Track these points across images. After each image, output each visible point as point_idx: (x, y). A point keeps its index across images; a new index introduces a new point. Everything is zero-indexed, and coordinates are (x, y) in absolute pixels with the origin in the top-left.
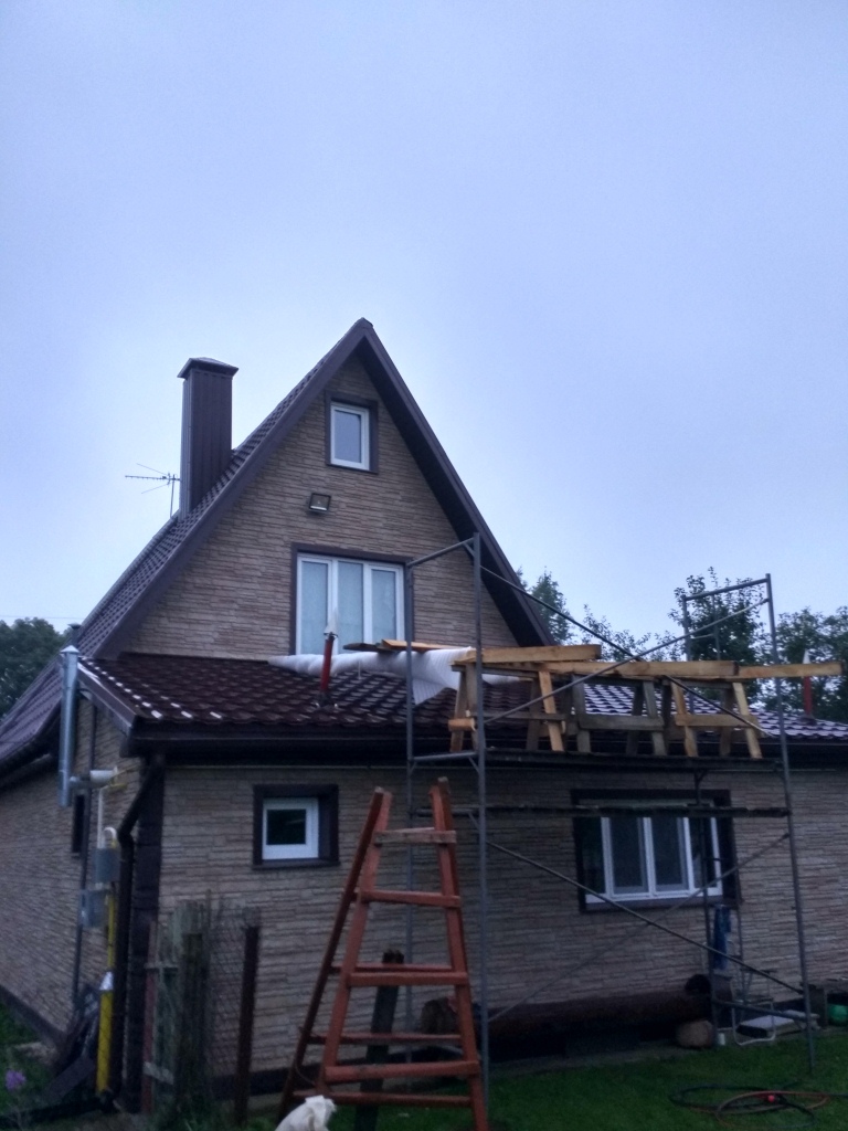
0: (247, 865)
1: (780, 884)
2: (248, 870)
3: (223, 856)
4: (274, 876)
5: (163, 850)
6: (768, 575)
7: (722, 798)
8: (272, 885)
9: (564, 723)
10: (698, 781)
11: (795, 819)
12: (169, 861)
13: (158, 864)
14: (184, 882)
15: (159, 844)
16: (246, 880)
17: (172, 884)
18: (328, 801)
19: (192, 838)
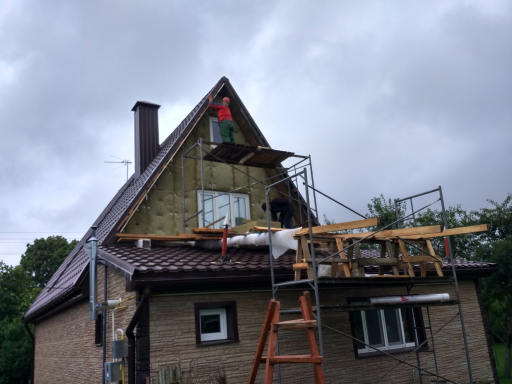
0: (193, 345)
3: (181, 340)
4: (207, 349)
5: (150, 339)
6: (440, 187)
8: (206, 354)
10: (409, 290)
11: (462, 306)
12: (154, 344)
13: (148, 346)
14: (162, 355)
15: (148, 336)
16: (194, 352)
17: (156, 357)
18: (231, 309)
19: (165, 332)
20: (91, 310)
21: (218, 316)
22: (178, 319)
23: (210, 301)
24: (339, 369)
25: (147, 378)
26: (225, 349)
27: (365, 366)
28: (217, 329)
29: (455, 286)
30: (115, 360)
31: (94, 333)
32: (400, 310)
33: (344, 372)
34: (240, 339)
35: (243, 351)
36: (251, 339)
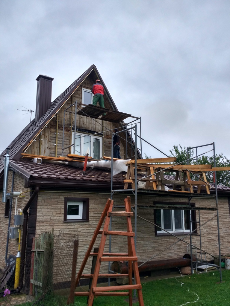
0: (62, 221)
3: (55, 218)
4: (70, 224)
5: (37, 216)
6: (214, 142)
7: (193, 205)
8: (69, 227)
12: (39, 219)
13: (36, 220)
14: (43, 225)
15: (36, 214)
16: (62, 225)
17: (40, 226)
18: (86, 202)
19: (46, 213)
20: (4, 196)
21: (78, 206)
22: (54, 206)
23: (74, 197)
24: (145, 241)
25: (34, 238)
26: (80, 225)
27: (160, 241)
28: (77, 213)
29: (216, 200)
30: (15, 226)
31: (4, 210)
32: (183, 211)
33: (147, 243)
34: (89, 220)
35: (91, 227)
36: (96, 220)
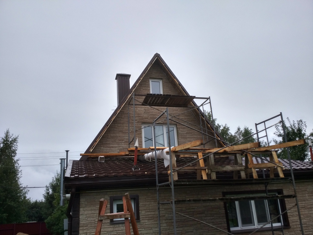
0: (108, 223)
1: (305, 221)
2: (109, 224)
4: (118, 226)
5: (80, 219)
6: (281, 113)
7: (280, 192)
8: (117, 229)
9: (207, 170)
10: (266, 187)
11: (298, 198)
12: (82, 222)
13: (78, 223)
14: (87, 229)
15: (79, 217)
16: (108, 228)
17: (83, 230)
18: (136, 200)
19: (89, 215)
20: (61, 200)
29: (293, 184)
34: (141, 219)
36: (148, 220)
